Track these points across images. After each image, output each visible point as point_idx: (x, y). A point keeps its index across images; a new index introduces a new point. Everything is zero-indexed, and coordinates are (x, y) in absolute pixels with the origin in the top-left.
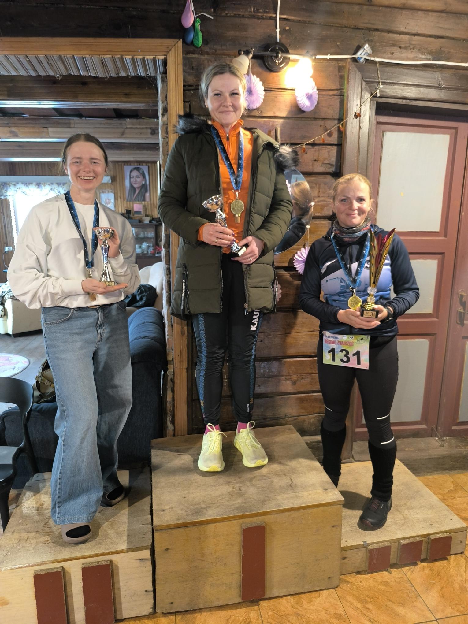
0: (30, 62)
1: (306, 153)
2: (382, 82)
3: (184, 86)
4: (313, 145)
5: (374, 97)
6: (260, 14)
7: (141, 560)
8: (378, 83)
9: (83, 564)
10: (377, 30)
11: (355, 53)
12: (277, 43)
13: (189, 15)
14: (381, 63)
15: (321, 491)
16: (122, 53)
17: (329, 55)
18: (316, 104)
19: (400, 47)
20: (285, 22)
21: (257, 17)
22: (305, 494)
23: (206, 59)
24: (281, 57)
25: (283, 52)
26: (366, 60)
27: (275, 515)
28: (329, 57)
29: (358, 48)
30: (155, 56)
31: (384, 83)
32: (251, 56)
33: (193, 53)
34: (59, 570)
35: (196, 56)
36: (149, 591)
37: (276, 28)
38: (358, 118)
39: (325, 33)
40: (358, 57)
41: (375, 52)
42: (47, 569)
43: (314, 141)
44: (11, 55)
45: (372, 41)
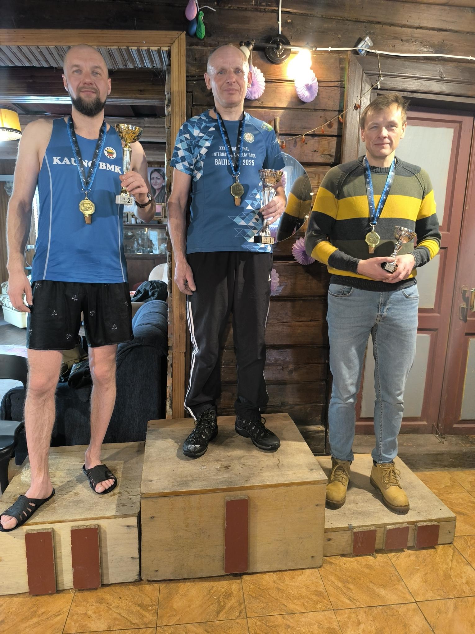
0: (41, 53)
1: (306, 144)
2: (382, 75)
3: (187, 76)
4: (313, 135)
5: (374, 89)
6: (262, 7)
7: (128, 526)
8: (379, 75)
9: (72, 527)
10: (378, 23)
11: (356, 46)
12: (278, 35)
13: (192, 8)
14: (382, 56)
15: (306, 470)
16: (128, 44)
17: (330, 47)
18: (316, 95)
19: (402, 40)
20: (287, 15)
21: (259, 10)
22: (290, 473)
23: (209, 50)
24: (282, 49)
25: (284, 43)
26: (368, 52)
27: (259, 490)
28: (330, 49)
29: (360, 40)
30: (159, 48)
31: (385, 76)
32: (251, 47)
33: (197, 45)
34: (49, 531)
35: (199, 47)
36: (135, 558)
37: (278, 20)
38: (359, 109)
39: (326, 25)
40: (359, 50)
41: (376, 44)
42: (38, 530)
43: (314, 131)
44: (24, 46)
45: (374, 34)
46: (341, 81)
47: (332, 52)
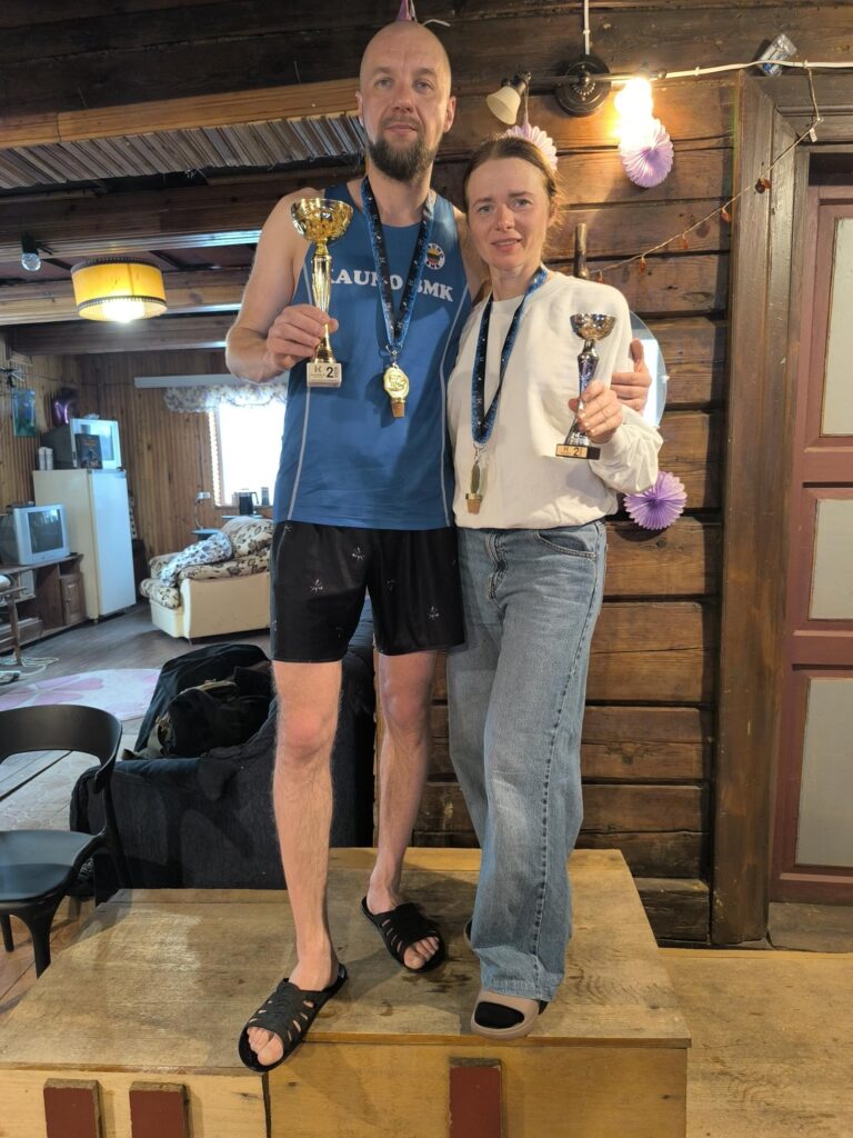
0: (133, 148)
1: (650, 274)
2: (820, 111)
4: (665, 255)
5: (802, 143)
6: (549, 7)
7: (245, 1095)
8: (813, 114)
9: (134, 1083)
10: (808, 3)
11: (756, 59)
12: (583, 57)
14: (816, 71)
15: (642, 1007)
16: (282, 114)
17: (698, 68)
18: (669, 170)
20: (601, 16)
21: (543, 13)
24: (590, 84)
25: (594, 71)
26: (785, 68)
28: (697, 72)
29: (765, 46)
30: (343, 113)
31: (824, 113)
32: (523, 87)
34: (89, 1087)
37: (583, 27)
38: (767, 190)
39: (688, 24)
40: (765, 65)
41: (803, 51)
42: (69, 1081)
43: (666, 246)
44: (100, 138)
45: (797, 28)
46: (726, 136)
47: (702, 77)
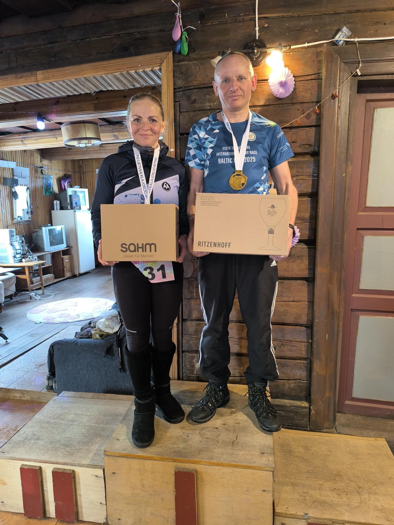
3: (174, 89)
4: (291, 128)
6: (241, 18)
7: (97, 476)
8: (358, 62)
9: (53, 468)
13: (177, 30)
14: (360, 42)
15: (257, 453)
16: (126, 70)
20: (264, 21)
22: (241, 453)
23: (194, 64)
24: (257, 52)
27: (206, 466)
28: (306, 45)
30: (152, 68)
31: (364, 62)
34: (37, 468)
35: (186, 62)
36: (103, 504)
37: (256, 27)
38: (336, 98)
39: (303, 23)
40: (337, 41)
41: (355, 33)
45: (352, 23)
46: (319, 73)
47: (309, 47)
